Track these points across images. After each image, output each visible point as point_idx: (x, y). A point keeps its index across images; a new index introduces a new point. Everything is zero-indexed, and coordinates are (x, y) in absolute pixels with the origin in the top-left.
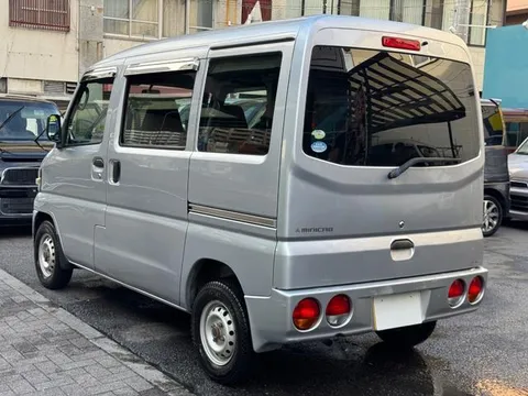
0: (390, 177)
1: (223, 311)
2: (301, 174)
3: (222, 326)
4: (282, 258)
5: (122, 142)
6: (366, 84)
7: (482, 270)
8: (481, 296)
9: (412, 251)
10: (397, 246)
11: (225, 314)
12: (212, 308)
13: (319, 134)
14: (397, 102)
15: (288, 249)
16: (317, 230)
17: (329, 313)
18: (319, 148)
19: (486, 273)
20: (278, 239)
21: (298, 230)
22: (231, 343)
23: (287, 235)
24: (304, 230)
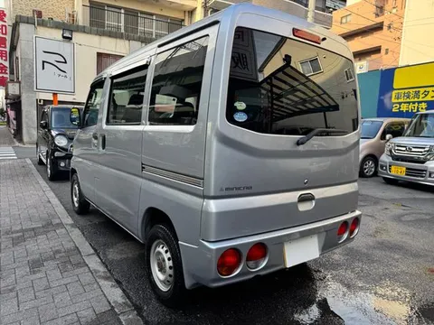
0: (298, 143)
1: (165, 249)
2: (225, 140)
3: (164, 260)
4: (208, 214)
5: (108, 122)
6: (271, 91)
7: (357, 213)
8: (356, 231)
9: (314, 202)
10: (302, 199)
11: (166, 252)
12: (158, 245)
13: (241, 105)
14: (289, 102)
15: (213, 206)
16: (239, 189)
17: (249, 259)
18: (241, 117)
19: (360, 215)
20: (204, 197)
21: (222, 190)
22: (170, 276)
23: (212, 194)
24: (227, 189)
